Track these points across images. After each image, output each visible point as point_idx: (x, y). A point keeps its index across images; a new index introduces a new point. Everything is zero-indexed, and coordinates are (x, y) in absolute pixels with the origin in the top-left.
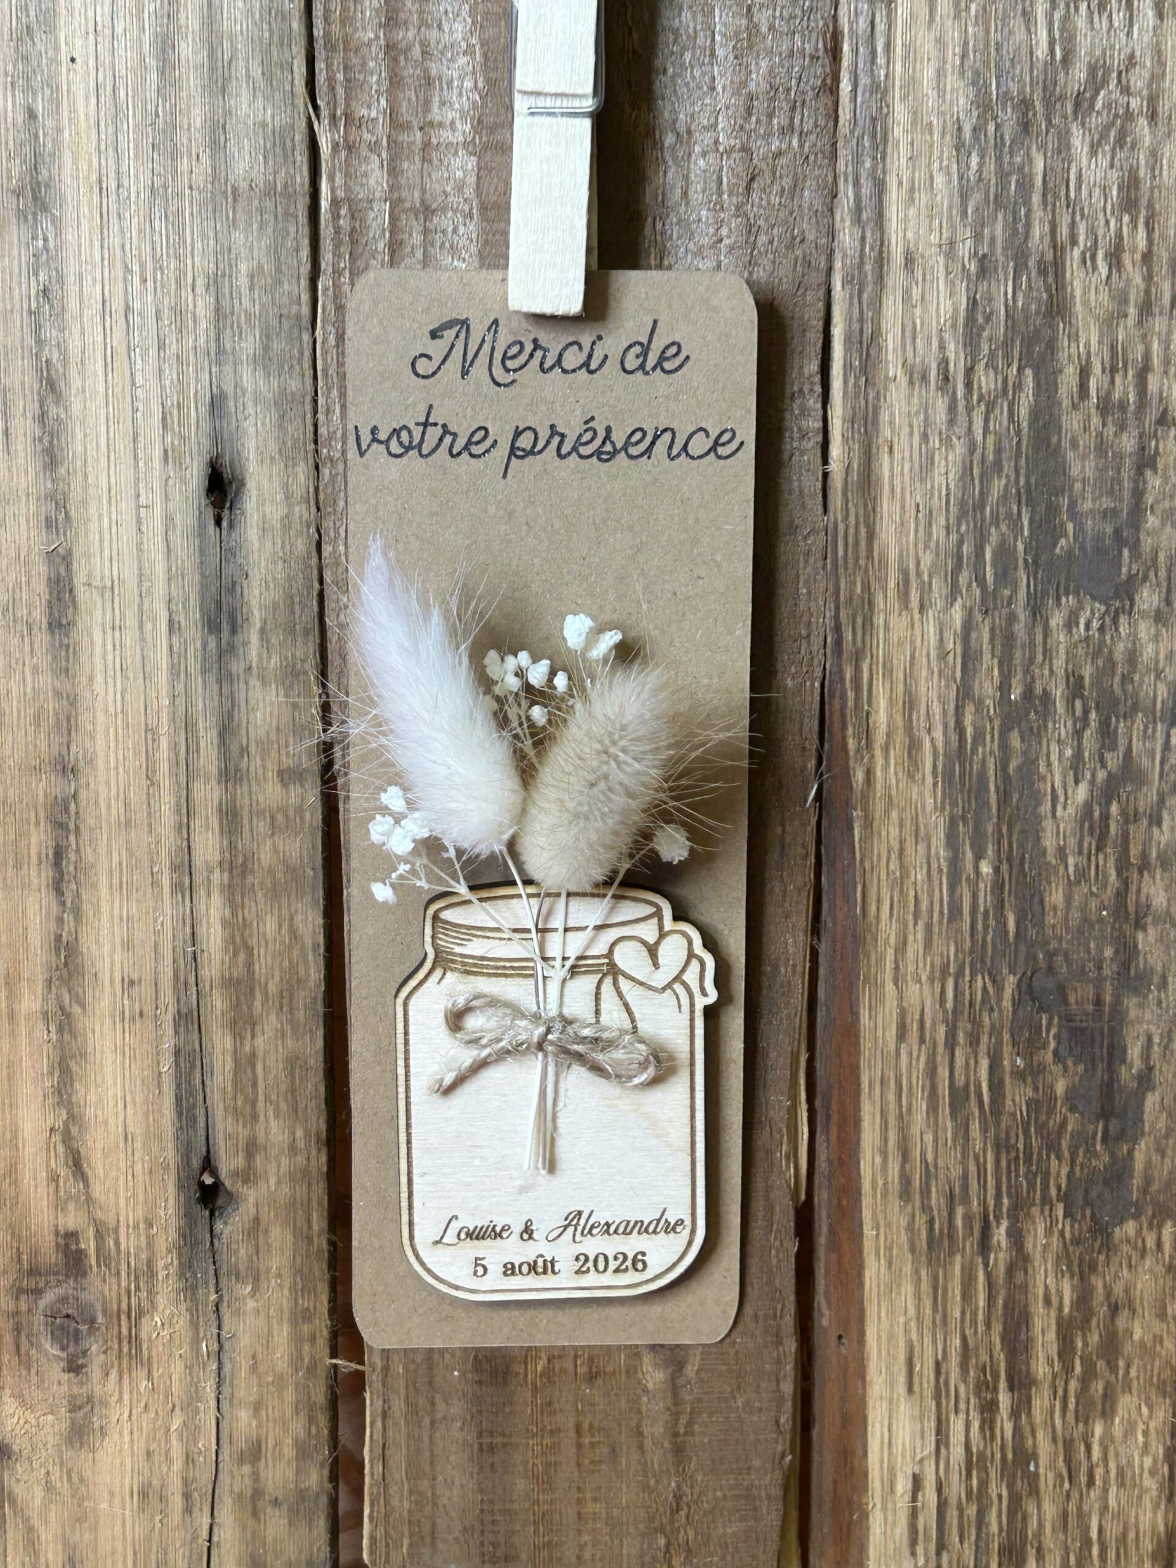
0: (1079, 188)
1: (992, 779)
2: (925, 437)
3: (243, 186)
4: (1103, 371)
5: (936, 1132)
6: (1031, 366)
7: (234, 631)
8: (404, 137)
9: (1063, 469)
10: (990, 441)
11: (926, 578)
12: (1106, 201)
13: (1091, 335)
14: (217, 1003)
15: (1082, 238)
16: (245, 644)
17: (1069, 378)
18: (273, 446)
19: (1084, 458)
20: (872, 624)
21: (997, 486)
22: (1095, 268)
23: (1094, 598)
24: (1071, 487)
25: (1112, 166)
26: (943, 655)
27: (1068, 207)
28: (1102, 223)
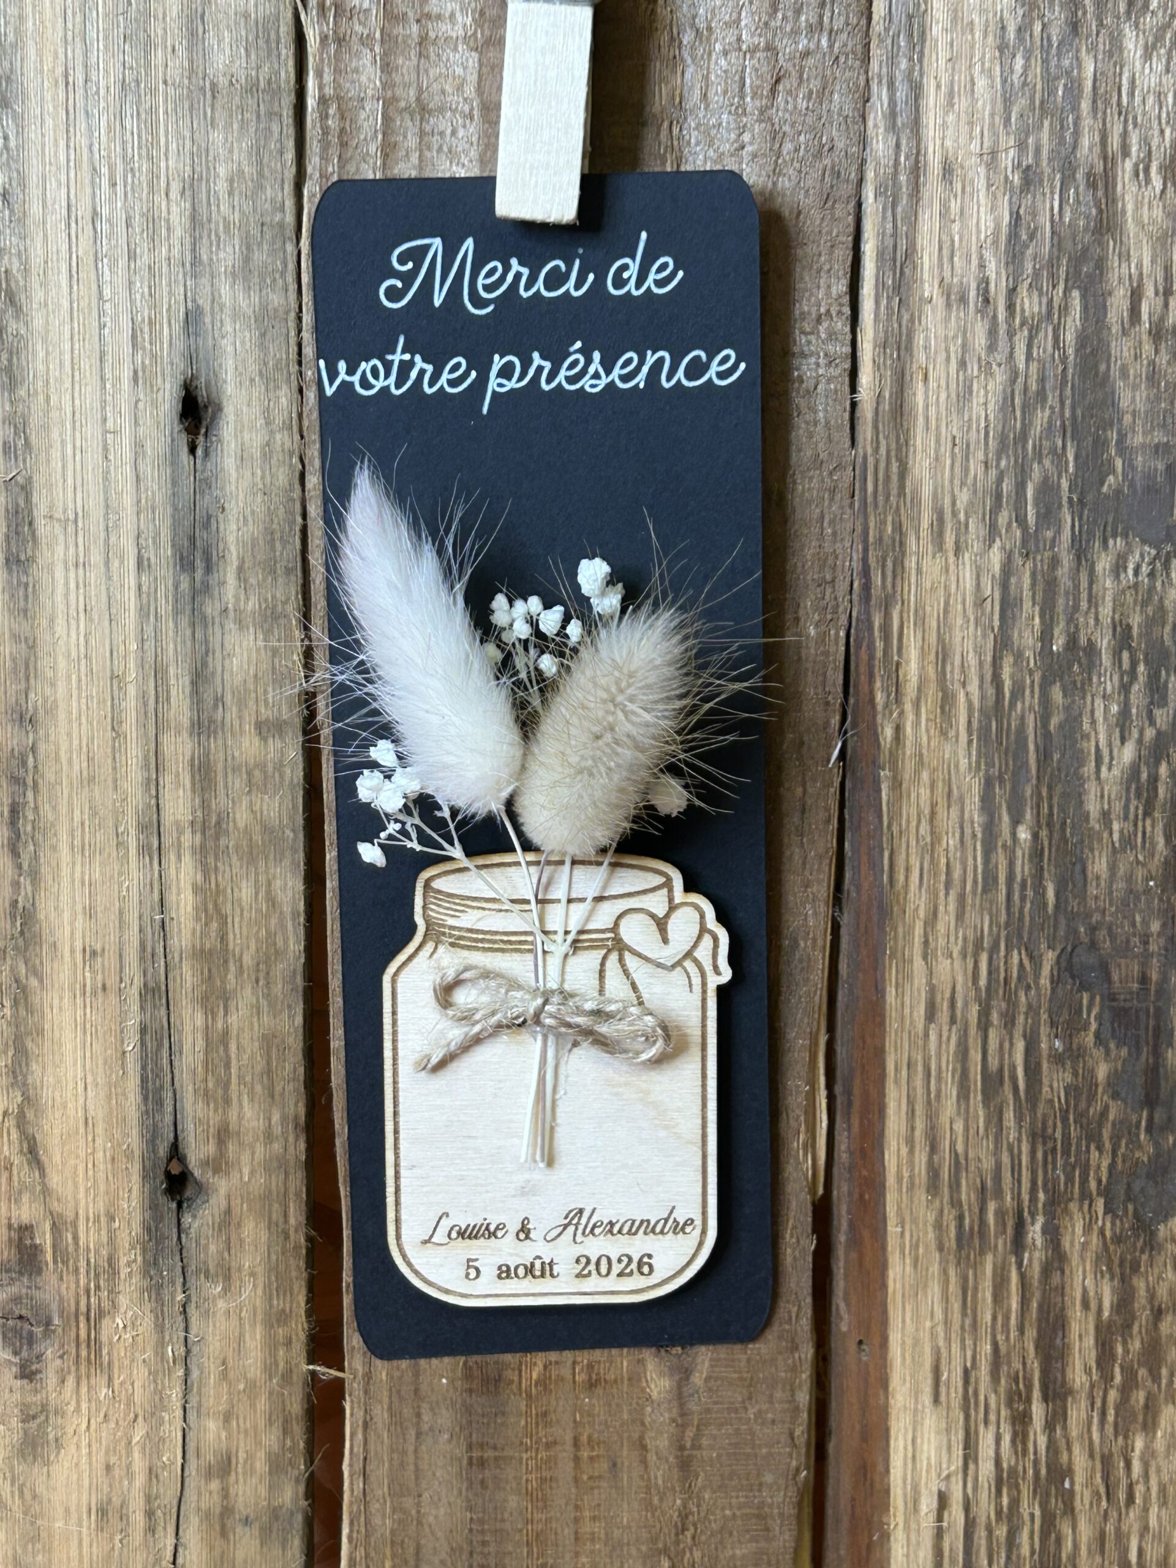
0: (1132, 94)
1: (1031, 738)
2: (963, 364)
3: (223, 81)
4: (1157, 294)
5: (966, 1121)
6: (1079, 287)
7: (208, 569)
8: (399, 30)
9: (1110, 401)
10: (1034, 367)
11: (962, 516)
12: (1161, 108)
13: (1143, 255)
14: (187, 977)
15: (1134, 149)
16: (222, 583)
17: (1118, 303)
18: (253, 368)
19: (1135, 387)
20: (903, 567)
21: (1041, 418)
22: (1148, 180)
23: (1144, 541)
24: (1120, 420)
25: (1168, 71)
26: (980, 602)
27: (1120, 114)
28: (1156, 133)
